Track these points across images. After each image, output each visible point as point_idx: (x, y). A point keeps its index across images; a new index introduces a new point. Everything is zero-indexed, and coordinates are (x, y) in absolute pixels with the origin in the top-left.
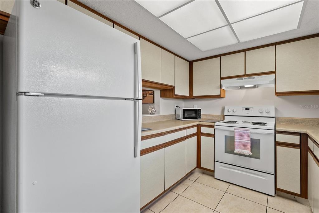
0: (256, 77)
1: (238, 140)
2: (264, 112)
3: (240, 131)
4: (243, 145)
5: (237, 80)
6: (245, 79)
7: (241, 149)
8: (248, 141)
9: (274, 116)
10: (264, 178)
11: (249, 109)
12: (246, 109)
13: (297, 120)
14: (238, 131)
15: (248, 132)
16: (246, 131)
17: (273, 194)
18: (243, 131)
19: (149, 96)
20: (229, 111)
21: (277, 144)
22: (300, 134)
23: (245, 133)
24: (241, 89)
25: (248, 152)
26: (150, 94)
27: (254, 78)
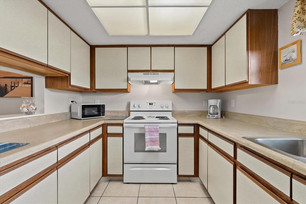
0: (160, 73)
1: (148, 137)
2: (164, 106)
3: (150, 127)
4: (152, 141)
5: (144, 74)
6: (150, 74)
7: (151, 145)
8: (156, 136)
9: (171, 110)
10: (169, 169)
11: (152, 104)
12: (150, 104)
13: (185, 113)
14: (148, 127)
15: (157, 127)
16: (155, 127)
17: (176, 182)
18: (152, 127)
19: (23, 85)
20: (135, 106)
21: (179, 135)
22: (193, 125)
23: (154, 128)
24: (145, 84)
25: (157, 147)
26: (25, 83)
27: (158, 74)
